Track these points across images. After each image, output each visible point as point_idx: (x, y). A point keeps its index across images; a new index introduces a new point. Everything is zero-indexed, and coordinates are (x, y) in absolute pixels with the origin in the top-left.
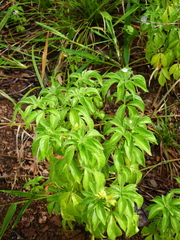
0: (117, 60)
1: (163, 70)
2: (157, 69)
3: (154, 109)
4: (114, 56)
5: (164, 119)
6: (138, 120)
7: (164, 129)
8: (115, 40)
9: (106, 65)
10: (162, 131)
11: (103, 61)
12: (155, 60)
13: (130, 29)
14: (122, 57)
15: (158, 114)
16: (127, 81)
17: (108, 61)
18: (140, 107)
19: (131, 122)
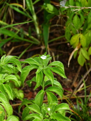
0: (36, 36)
1: (82, 50)
2: (76, 49)
3: (73, 88)
4: (33, 33)
5: (83, 99)
6: (56, 107)
7: (84, 110)
8: (35, 17)
9: (25, 42)
10: (81, 112)
11: (22, 38)
12: (74, 40)
13: (50, 8)
14: (42, 34)
15: (78, 94)
16: (45, 67)
17: (27, 38)
18: (58, 93)
19: (49, 109)
